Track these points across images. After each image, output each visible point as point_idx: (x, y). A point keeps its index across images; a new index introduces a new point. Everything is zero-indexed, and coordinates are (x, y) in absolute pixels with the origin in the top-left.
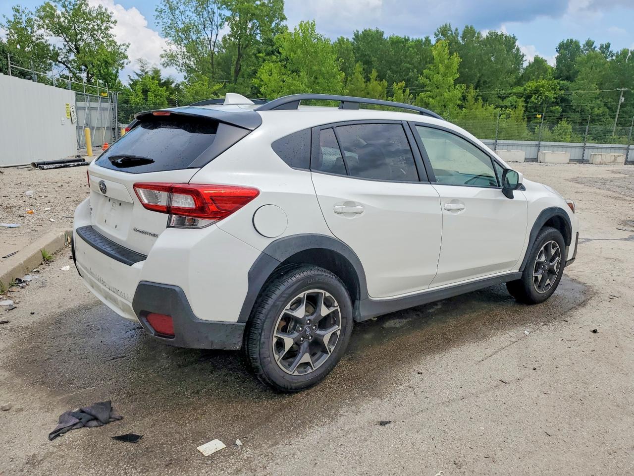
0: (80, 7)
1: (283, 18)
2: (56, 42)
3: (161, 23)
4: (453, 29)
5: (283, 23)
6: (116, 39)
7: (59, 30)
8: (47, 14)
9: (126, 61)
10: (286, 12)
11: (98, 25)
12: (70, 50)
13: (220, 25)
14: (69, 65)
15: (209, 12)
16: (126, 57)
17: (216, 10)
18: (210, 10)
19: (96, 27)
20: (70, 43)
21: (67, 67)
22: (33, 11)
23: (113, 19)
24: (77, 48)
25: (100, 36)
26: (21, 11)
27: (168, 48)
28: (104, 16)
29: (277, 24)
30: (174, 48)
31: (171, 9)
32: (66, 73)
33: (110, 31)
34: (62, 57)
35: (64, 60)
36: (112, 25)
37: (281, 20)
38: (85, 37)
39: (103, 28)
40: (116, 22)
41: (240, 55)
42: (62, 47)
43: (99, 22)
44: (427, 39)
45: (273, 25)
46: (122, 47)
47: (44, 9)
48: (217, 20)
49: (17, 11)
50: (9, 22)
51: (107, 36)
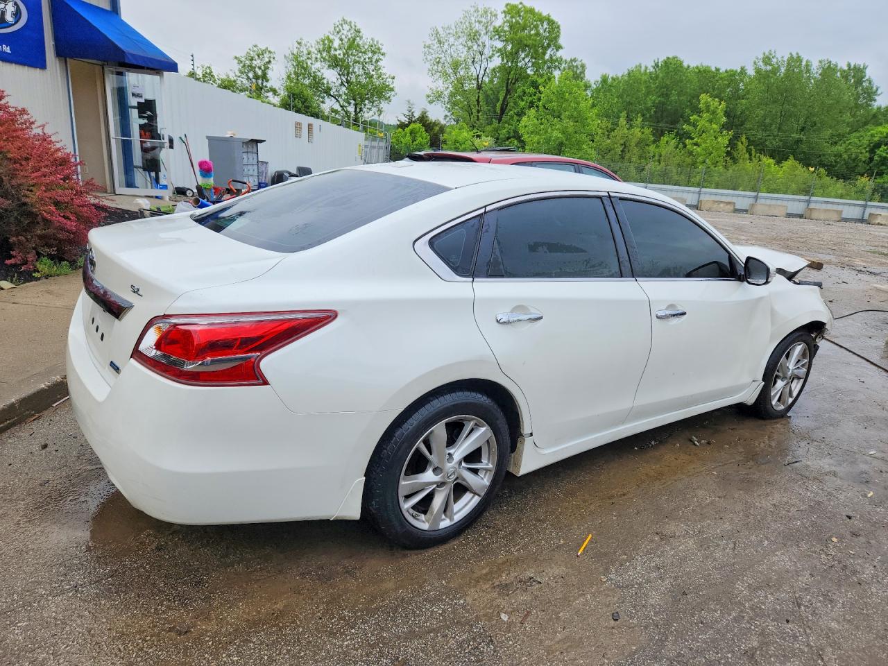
0: (354, 40)
1: (558, 48)
2: (331, 76)
4: (779, 56)
5: (559, 54)
6: (384, 72)
7: (335, 63)
8: (327, 46)
9: (393, 93)
11: (369, 58)
12: (342, 84)
13: (490, 57)
14: (339, 99)
15: (479, 45)
16: (392, 90)
17: (487, 43)
18: (481, 44)
19: (367, 60)
20: (342, 76)
21: (338, 101)
22: (314, 43)
23: (383, 51)
24: (348, 82)
25: (371, 68)
26: (303, 45)
28: (376, 50)
29: (552, 55)
31: (440, 42)
32: (337, 107)
33: (380, 64)
34: (334, 90)
35: (335, 93)
36: (381, 57)
37: (557, 50)
38: (356, 70)
39: (374, 60)
40: (386, 54)
41: (508, 92)
42: (335, 80)
43: (370, 55)
44: (742, 68)
45: (547, 57)
46: (389, 79)
47: (323, 41)
48: (488, 52)
49: (300, 44)
50: (293, 54)
51: (377, 69)
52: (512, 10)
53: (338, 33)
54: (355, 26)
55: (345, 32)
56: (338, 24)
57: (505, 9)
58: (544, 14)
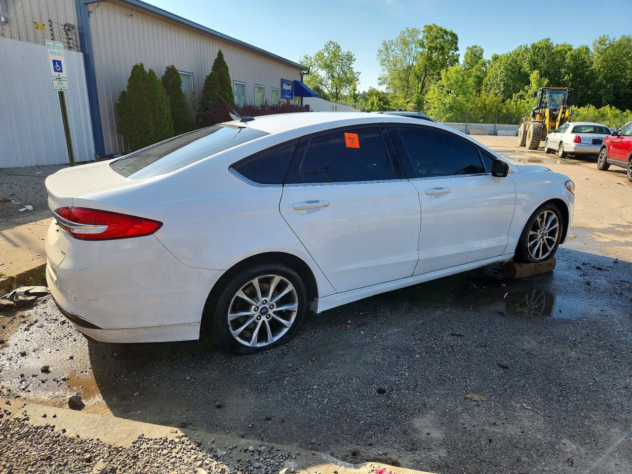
0: (336, 52)
1: (457, 49)
2: (323, 74)
3: (380, 58)
5: (457, 52)
6: (354, 70)
7: (325, 66)
8: (320, 55)
9: (358, 82)
10: (459, 45)
12: (329, 78)
14: (327, 87)
16: (358, 80)
17: (413, 47)
20: (329, 74)
22: (314, 57)
23: (353, 59)
24: (332, 76)
25: (345, 69)
27: (382, 73)
28: (349, 57)
29: (453, 53)
30: (386, 72)
31: (386, 49)
33: (352, 66)
34: (325, 82)
35: (325, 84)
36: (353, 62)
37: (456, 51)
39: (348, 64)
40: (355, 59)
41: (426, 75)
42: (325, 76)
43: (346, 61)
45: (450, 54)
46: (357, 74)
47: (318, 54)
49: (307, 58)
51: (350, 68)
52: (430, 29)
53: (327, 50)
54: (337, 44)
55: (331, 49)
56: (327, 44)
57: (424, 29)
58: (448, 30)
